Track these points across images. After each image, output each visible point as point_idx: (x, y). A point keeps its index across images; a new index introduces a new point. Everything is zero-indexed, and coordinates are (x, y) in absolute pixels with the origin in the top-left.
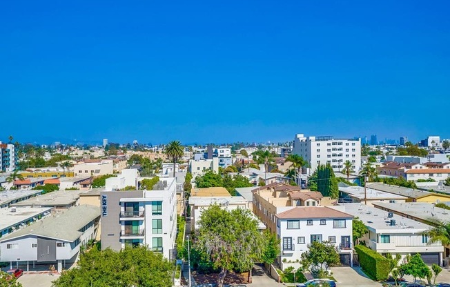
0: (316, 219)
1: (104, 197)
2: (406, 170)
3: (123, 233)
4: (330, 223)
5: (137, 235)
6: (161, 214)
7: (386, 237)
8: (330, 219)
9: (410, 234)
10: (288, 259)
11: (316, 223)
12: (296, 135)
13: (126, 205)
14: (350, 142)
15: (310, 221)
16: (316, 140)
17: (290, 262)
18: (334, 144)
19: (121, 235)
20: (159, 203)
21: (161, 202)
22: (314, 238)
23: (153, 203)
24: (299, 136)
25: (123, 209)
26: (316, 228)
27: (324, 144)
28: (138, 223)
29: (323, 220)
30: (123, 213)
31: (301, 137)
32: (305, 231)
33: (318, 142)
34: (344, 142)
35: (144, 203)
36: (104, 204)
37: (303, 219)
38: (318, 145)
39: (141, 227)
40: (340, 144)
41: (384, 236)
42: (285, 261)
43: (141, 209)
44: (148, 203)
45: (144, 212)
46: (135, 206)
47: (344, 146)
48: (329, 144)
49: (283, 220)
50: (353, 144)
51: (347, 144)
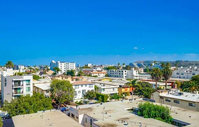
0: (84, 85)
1: (5, 79)
2: (91, 73)
3: (14, 93)
4: (88, 86)
5: (20, 93)
6: (30, 85)
7: (104, 89)
8: (88, 84)
9: (110, 88)
10: (75, 98)
11: (84, 86)
12: (52, 61)
13: (15, 81)
14: (72, 64)
15: (82, 85)
16: (60, 63)
17: (76, 99)
18: (66, 64)
19: (13, 94)
20: (29, 81)
21: (30, 80)
22: (83, 91)
23: (27, 81)
24: (53, 61)
25: (13, 83)
26: (84, 88)
27: (63, 64)
28: (20, 89)
29: (86, 85)
30: (14, 85)
31: (54, 61)
32: (81, 89)
33: (61, 63)
34: (70, 63)
35: (23, 81)
36: (6, 81)
37: (80, 85)
38: (61, 64)
39: (21, 90)
40: (69, 64)
41: (103, 89)
42: (74, 99)
43: (21, 83)
44: (24, 81)
45: (23, 84)
46: (19, 82)
47: (70, 65)
48: (65, 64)
49: (74, 85)
50: (73, 64)
51: (71, 64)
